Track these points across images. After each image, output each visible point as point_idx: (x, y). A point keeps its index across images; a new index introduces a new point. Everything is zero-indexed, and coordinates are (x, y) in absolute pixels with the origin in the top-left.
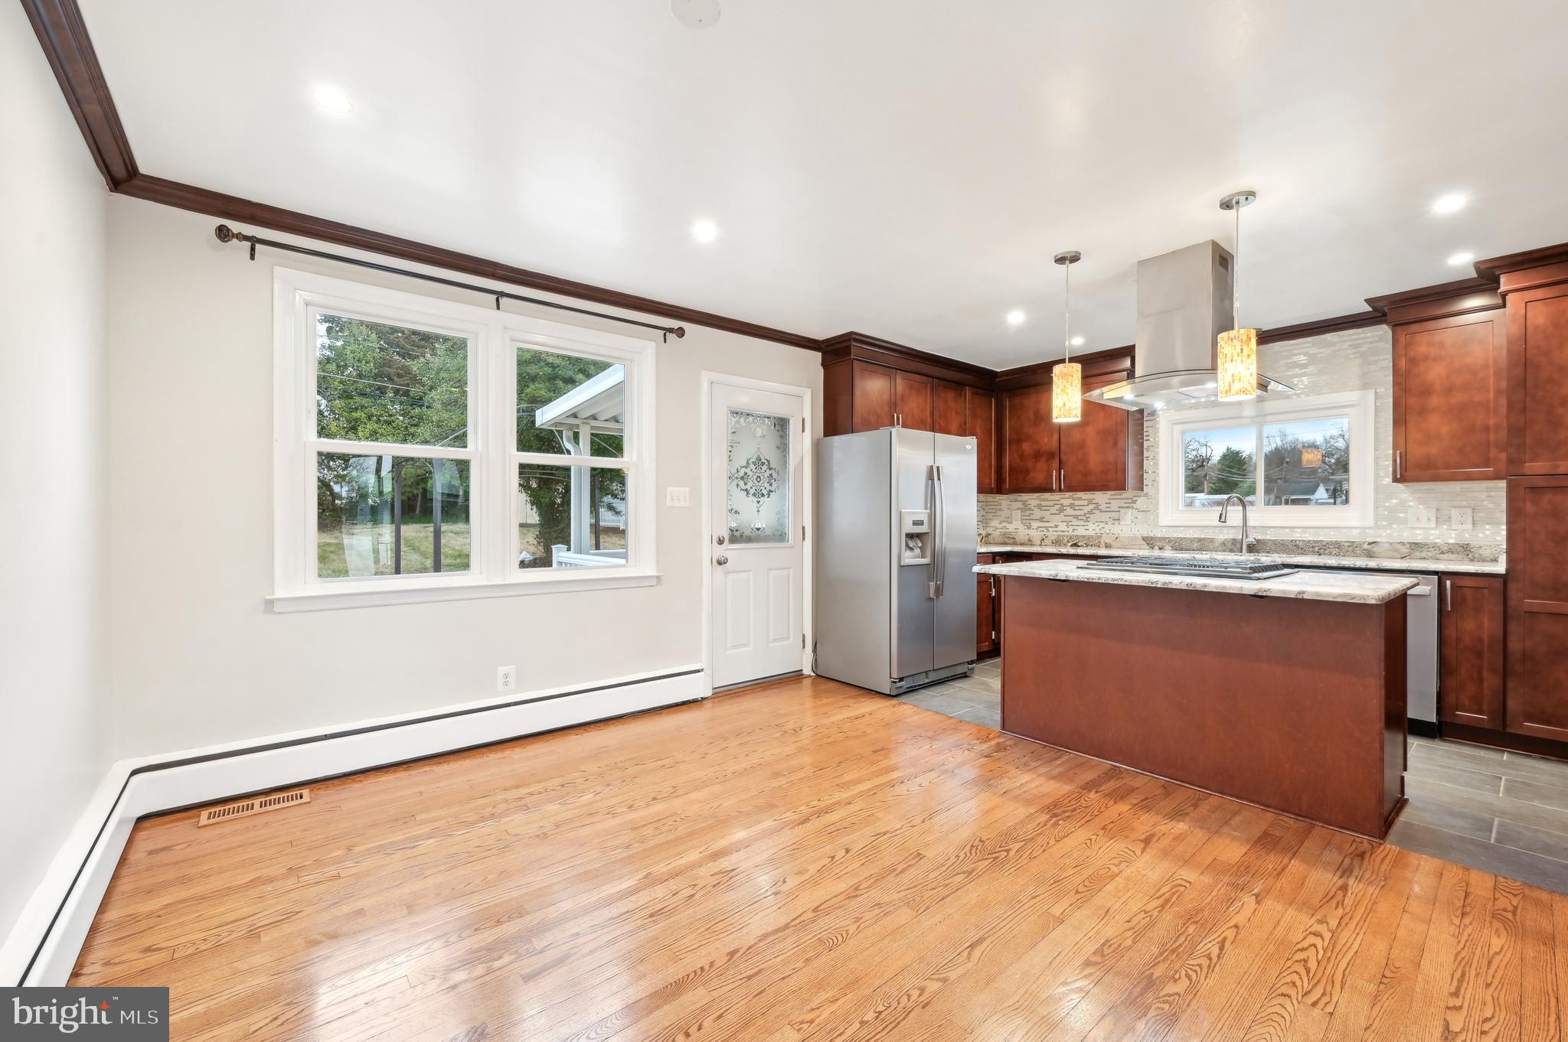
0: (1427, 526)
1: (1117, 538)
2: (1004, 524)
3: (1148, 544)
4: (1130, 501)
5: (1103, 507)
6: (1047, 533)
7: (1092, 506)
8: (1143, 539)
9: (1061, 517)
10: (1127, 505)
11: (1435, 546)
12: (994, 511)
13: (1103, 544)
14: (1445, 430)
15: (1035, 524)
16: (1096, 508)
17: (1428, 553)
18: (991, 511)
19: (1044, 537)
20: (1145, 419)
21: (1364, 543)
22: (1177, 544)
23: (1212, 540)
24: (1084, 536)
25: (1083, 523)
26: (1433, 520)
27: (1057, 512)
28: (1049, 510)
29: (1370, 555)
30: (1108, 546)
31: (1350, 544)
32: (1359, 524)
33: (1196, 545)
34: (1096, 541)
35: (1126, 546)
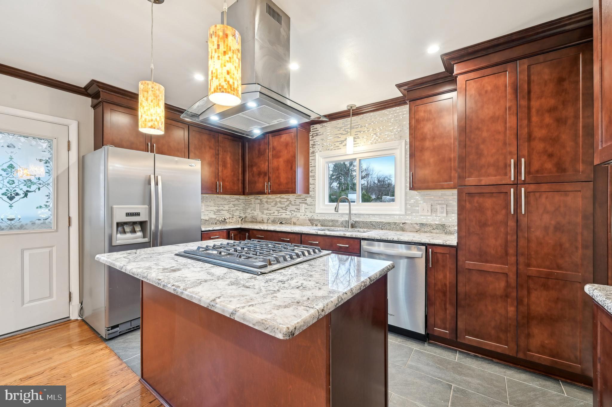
0: (427, 214)
1: (298, 219)
2: (253, 211)
3: (311, 223)
4: (304, 199)
5: (293, 203)
6: (270, 216)
7: (288, 202)
8: (309, 220)
9: (275, 208)
10: (303, 202)
11: (430, 225)
12: (249, 204)
13: (292, 223)
14: (432, 160)
15: (265, 212)
16: (290, 203)
17: (427, 229)
18: (247, 204)
19: (269, 218)
20: (310, 155)
21: (401, 223)
22: (323, 223)
23: (337, 221)
24: (285, 218)
25: (284, 211)
26: (430, 211)
27: (274, 205)
28: (271, 204)
29: (403, 230)
30: (295, 224)
31: (395, 223)
32: (398, 213)
33: (331, 224)
34: (290, 221)
35: (302, 224)
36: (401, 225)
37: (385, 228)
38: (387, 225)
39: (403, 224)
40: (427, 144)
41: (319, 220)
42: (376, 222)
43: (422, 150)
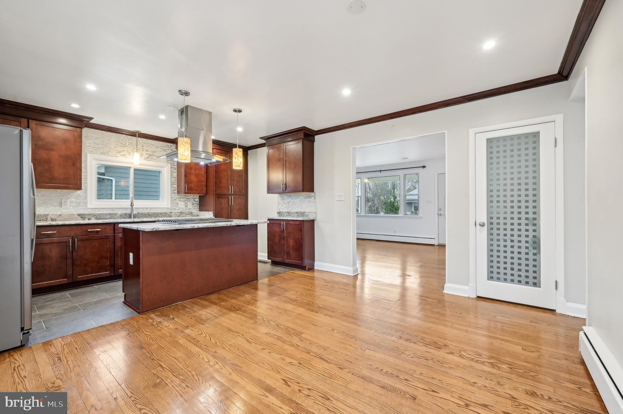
0: (183, 207)
3: (81, 217)
8: (78, 215)
22: (99, 216)
29: (170, 216)
31: (165, 213)
32: (166, 207)
33: (108, 216)
34: (44, 218)
35: (67, 219)
36: (169, 214)
37: (159, 216)
39: (170, 213)
40: (193, 171)
41: (94, 214)
43: (190, 174)
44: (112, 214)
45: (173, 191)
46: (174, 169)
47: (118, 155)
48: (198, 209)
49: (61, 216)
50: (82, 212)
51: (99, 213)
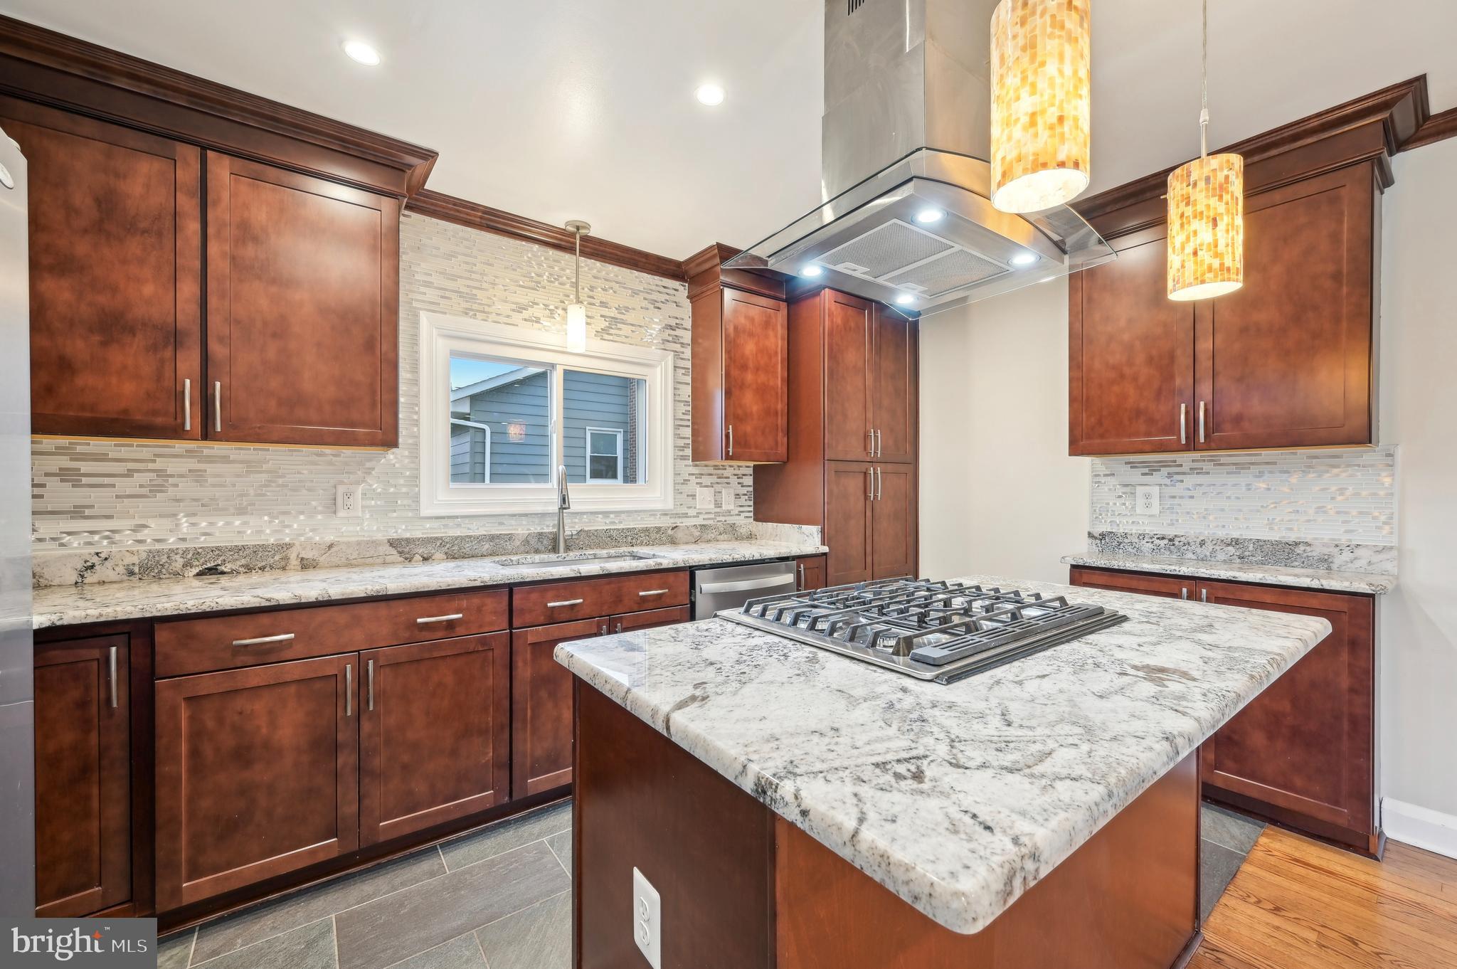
1: (330, 546)
3: (400, 553)
5: (291, 480)
7: (257, 478)
8: (391, 545)
13: (294, 562)
14: (755, 408)
16: (273, 482)
17: (712, 535)
19: (95, 560)
21: (668, 528)
22: (456, 548)
23: (510, 537)
24: (236, 549)
27: (144, 491)
28: (113, 486)
29: (673, 542)
30: (305, 565)
31: (658, 529)
32: (659, 506)
33: (486, 547)
34: (277, 558)
35: (354, 562)
36: (670, 532)
37: (638, 542)
38: (642, 535)
39: (673, 529)
40: (749, 377)
41: (441, 538)
42: (618, 530)
43: (742, 386)
44: (499, 536)
45: (682, 448)
46: (683, 371)
47: (517, 318)
48: (752, 514)
49: (333, 550)
50: (403, 532)
51: (458, 533)
